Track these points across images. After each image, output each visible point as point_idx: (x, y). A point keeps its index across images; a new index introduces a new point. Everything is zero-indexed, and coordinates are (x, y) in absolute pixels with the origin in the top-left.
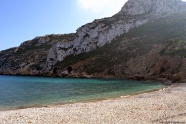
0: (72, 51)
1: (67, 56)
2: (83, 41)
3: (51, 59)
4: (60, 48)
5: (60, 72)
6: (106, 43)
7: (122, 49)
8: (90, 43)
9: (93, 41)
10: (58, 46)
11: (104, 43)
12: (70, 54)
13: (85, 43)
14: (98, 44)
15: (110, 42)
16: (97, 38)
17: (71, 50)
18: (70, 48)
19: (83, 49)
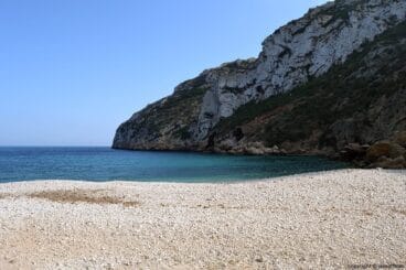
0: (255, 93)
1: (242, 106)
2: (277, 67)
3: (209, 115)
4: (227, 89)
5: (219, 142)
6: (334, 65)
7: (365, 74)
8: (293, 69)
9: (301, 65)
10: (222, 85)
11: (329, 65)
12: (248, 100)
13: (282, 70)
14: (312, 70)
15: (343, 60)
16: (309, 55)
17: (252, 91)
18: (249, 86)
19: (277, 86)
